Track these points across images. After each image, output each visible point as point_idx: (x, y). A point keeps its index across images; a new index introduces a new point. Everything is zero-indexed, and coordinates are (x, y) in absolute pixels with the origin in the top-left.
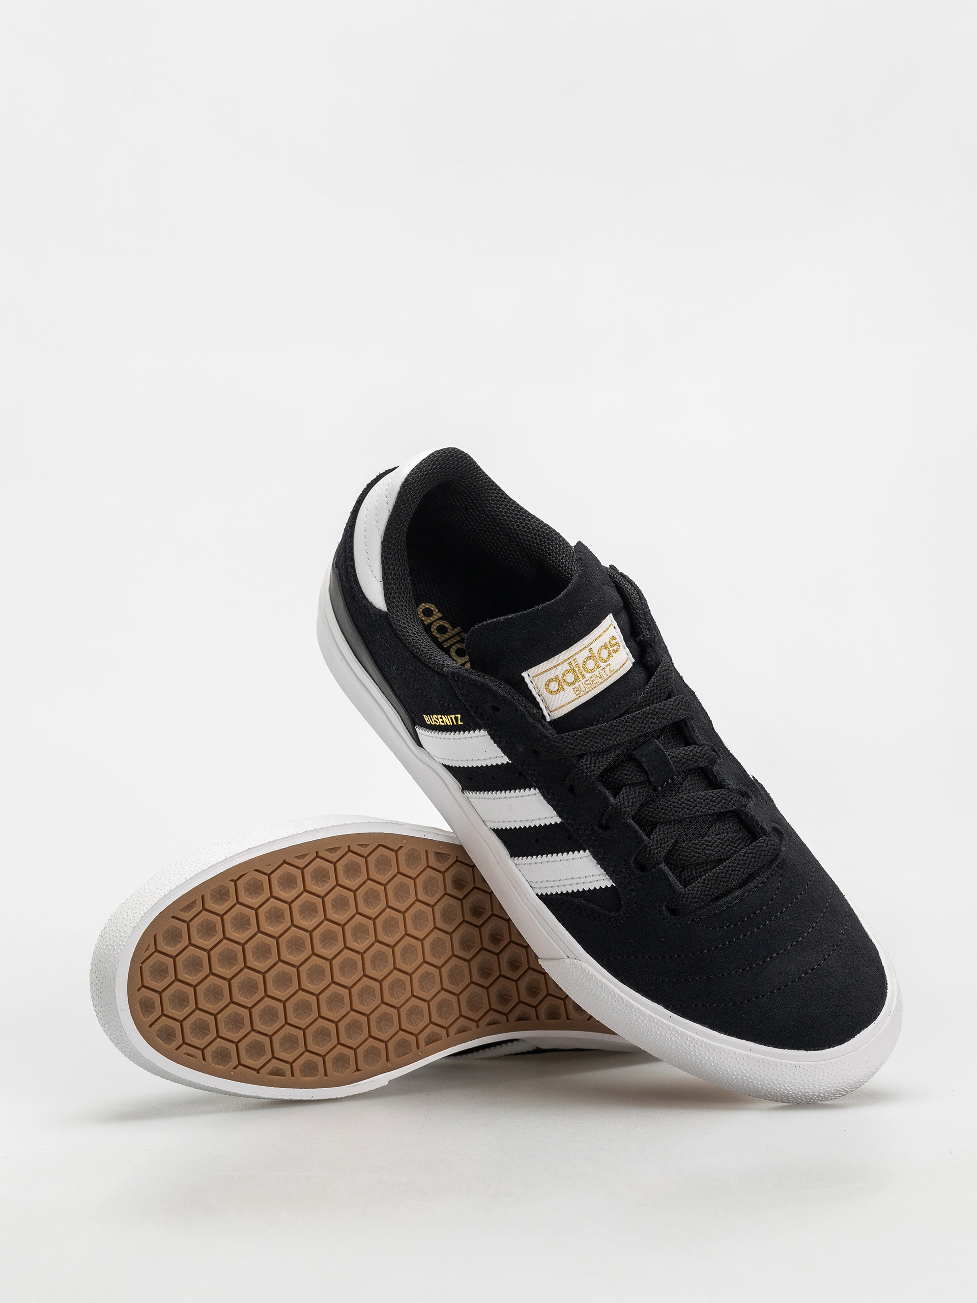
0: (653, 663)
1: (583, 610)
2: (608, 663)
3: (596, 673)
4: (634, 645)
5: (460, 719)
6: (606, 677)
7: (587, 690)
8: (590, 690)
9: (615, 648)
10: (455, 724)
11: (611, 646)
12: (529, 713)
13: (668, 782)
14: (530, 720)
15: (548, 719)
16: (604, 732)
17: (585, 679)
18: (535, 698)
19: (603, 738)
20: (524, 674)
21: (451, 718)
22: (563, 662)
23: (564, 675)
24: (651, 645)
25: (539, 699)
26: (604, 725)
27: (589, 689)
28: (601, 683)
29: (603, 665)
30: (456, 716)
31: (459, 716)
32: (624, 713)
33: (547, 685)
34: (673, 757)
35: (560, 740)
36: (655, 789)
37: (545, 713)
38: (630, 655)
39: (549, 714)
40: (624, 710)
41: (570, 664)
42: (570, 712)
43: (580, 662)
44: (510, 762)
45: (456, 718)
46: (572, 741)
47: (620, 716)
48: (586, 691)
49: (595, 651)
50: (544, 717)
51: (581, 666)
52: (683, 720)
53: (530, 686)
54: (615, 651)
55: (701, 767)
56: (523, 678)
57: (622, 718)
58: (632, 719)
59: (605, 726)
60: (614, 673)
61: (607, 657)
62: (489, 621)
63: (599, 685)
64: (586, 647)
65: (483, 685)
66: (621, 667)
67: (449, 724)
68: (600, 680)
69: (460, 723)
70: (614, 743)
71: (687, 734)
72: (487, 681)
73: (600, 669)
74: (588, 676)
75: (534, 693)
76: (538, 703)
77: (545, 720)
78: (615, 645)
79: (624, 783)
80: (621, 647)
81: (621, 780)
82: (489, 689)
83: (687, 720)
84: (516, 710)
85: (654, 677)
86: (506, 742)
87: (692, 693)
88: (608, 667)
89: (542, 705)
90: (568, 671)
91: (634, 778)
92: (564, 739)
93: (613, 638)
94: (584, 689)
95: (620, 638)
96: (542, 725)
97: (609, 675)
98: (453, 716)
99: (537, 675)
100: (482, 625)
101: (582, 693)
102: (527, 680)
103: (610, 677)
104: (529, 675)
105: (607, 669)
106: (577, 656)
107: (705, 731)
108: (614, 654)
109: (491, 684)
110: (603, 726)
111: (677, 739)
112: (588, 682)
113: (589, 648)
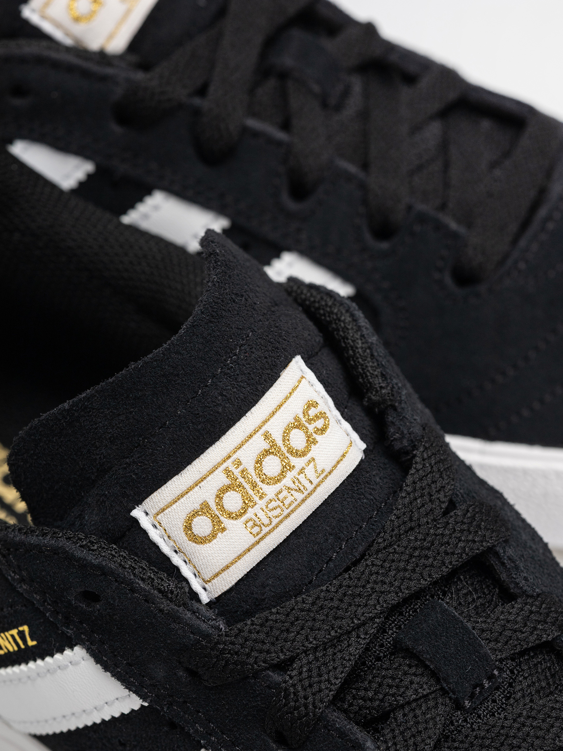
0: (405, 443)
1: (235, 355)
2: (309, 456)
3: (287, 481)
4: (358, 411)
5: (29, 634)
6: (310, 487)
7: (275, 521)
8: (281, 522)
9: (320, 423)
10: (23, 646)
11: (310, 421)
12: (160, 591)
13: (482, 686)
14: (165, 605)
15: (205, 598)
16: (328, 603)
17: (266, 499)
18: (167, 559)
19: (327, 616)
20: (137, 513)
21: (13, 636)
22: (211, 472)
23: (219, 497)
24: (395, 409)
25: (176, 560)
26: (324, 588)
27: (278, 520)
28: (303, 501)
29: (298, 462)
30: (21, 629)
31: (25, 628)
32: (363, 556)
33: (188, 528)
34: (483, 631)
35: (236, 636)
36: (458, 706)
37: (196, 585)
38: (355, 436)
39: (205, 589)
40: (361, 549)
41: (227, 472)
42: (248, 575)
43: (249, 463)
44: (146, 704)
45: (21, 634)
46: (262, 636)
47: (356, 563)
48: (274, 524)
49: (277, 437)
50: (195, 596)
51: (251, 470)
52: (491, 550)
53: (155, 535)
54: (322, 430)
55: (547, 642)
56: (135, 522)
57: (360, 568)
58: (382, 566)
59: (328, 591)
60: (327, 476)
61: (304, 444)
62: (44, 416)
63: (299, 505)
64: (256, 432)
65: (55, 551)
66: (338, 462)
67: (11, 650)
68: (299, 496)
69: (31, 643)
70: (353, 622)
71: (504, 576)
72: (63, 542)
73: (294, 472)
74: (270, 490)
75: (166, 549)
76: (177, 569)
77: (199, 601)
78: (317, 417)
79: (391, 705)
80: (332, 422)
81: (382, 701)
82: (70, 558)
83: (498, 549)
84: (133, 590)
85: (413, 471)
86: (128, 664)
87: (497, 495)
88: (312, 465)
89: (186, 571)
90: (224, 490)
91: (409, 693)
92: (246, 634)
93: (312, 404)
94: (266, 521)
95: (326, 403)
96: (194, 612)
97: (315, 481)
98: (14, 632)
99: (163, 510)
100: (30, 429)
101: (265, 530)
102: (145, 523)
103: (318, 485)
104: (147, 514)
105: (310, 471)
106: (239, 454)
107: (540, 566)
108: (318, 438)
109: (69, 546)
110: (322, 591)
111: (484, 593)
112: (273, 504)
113: (262, 431)
